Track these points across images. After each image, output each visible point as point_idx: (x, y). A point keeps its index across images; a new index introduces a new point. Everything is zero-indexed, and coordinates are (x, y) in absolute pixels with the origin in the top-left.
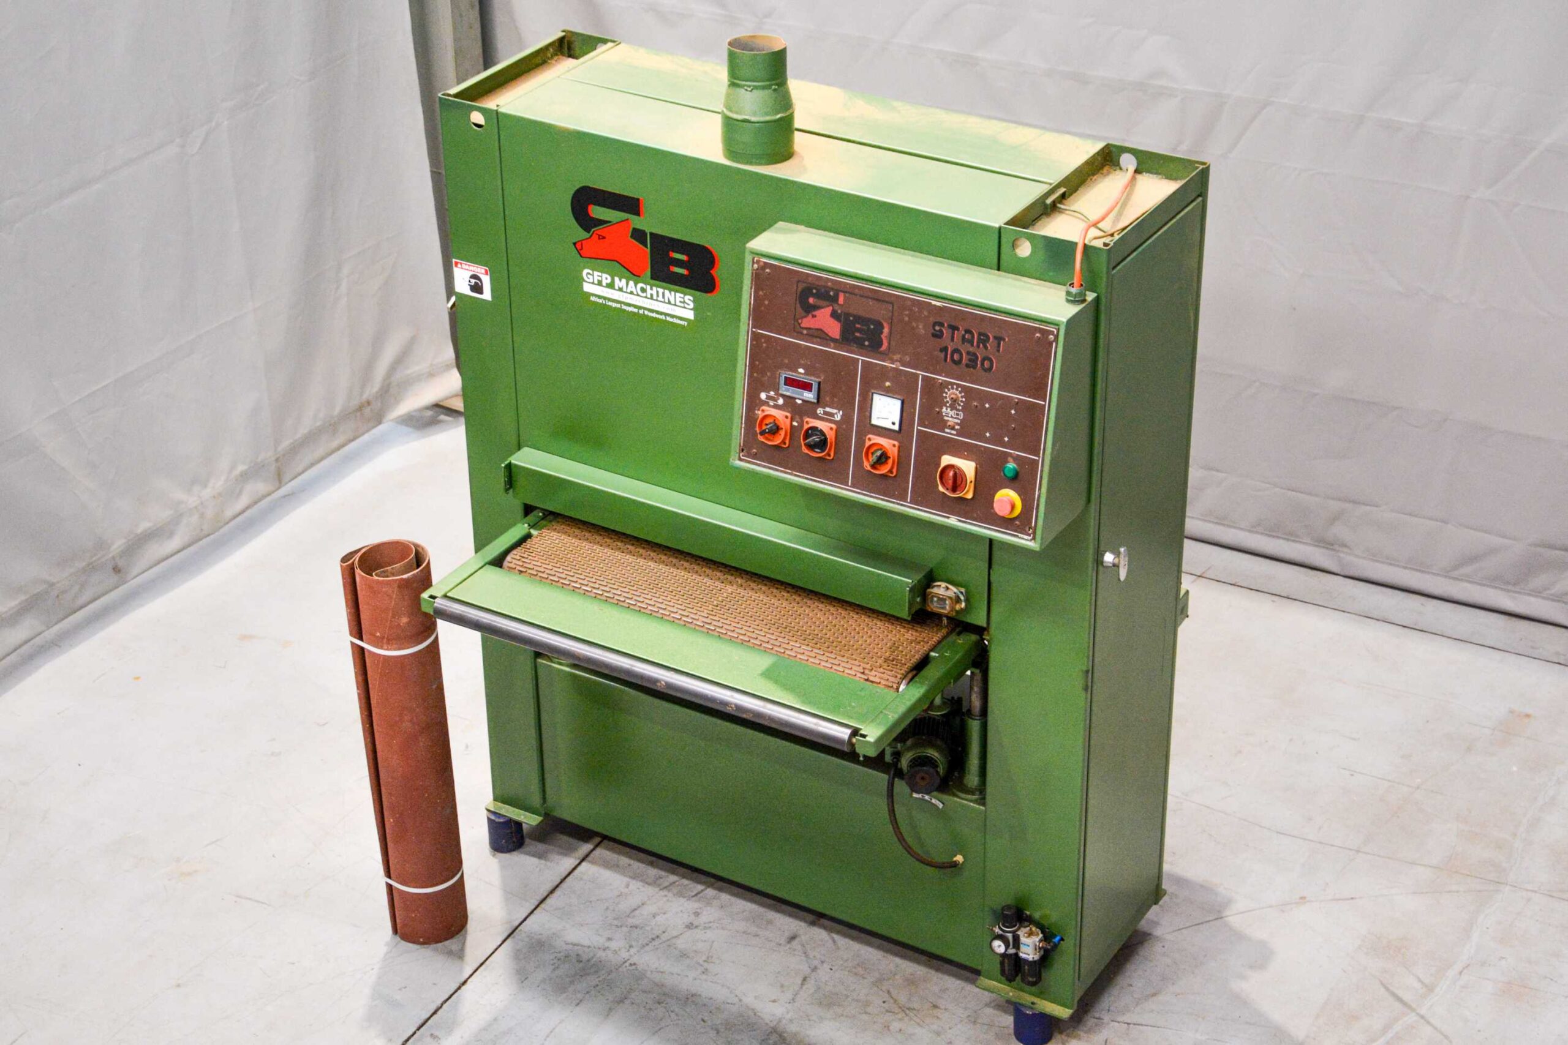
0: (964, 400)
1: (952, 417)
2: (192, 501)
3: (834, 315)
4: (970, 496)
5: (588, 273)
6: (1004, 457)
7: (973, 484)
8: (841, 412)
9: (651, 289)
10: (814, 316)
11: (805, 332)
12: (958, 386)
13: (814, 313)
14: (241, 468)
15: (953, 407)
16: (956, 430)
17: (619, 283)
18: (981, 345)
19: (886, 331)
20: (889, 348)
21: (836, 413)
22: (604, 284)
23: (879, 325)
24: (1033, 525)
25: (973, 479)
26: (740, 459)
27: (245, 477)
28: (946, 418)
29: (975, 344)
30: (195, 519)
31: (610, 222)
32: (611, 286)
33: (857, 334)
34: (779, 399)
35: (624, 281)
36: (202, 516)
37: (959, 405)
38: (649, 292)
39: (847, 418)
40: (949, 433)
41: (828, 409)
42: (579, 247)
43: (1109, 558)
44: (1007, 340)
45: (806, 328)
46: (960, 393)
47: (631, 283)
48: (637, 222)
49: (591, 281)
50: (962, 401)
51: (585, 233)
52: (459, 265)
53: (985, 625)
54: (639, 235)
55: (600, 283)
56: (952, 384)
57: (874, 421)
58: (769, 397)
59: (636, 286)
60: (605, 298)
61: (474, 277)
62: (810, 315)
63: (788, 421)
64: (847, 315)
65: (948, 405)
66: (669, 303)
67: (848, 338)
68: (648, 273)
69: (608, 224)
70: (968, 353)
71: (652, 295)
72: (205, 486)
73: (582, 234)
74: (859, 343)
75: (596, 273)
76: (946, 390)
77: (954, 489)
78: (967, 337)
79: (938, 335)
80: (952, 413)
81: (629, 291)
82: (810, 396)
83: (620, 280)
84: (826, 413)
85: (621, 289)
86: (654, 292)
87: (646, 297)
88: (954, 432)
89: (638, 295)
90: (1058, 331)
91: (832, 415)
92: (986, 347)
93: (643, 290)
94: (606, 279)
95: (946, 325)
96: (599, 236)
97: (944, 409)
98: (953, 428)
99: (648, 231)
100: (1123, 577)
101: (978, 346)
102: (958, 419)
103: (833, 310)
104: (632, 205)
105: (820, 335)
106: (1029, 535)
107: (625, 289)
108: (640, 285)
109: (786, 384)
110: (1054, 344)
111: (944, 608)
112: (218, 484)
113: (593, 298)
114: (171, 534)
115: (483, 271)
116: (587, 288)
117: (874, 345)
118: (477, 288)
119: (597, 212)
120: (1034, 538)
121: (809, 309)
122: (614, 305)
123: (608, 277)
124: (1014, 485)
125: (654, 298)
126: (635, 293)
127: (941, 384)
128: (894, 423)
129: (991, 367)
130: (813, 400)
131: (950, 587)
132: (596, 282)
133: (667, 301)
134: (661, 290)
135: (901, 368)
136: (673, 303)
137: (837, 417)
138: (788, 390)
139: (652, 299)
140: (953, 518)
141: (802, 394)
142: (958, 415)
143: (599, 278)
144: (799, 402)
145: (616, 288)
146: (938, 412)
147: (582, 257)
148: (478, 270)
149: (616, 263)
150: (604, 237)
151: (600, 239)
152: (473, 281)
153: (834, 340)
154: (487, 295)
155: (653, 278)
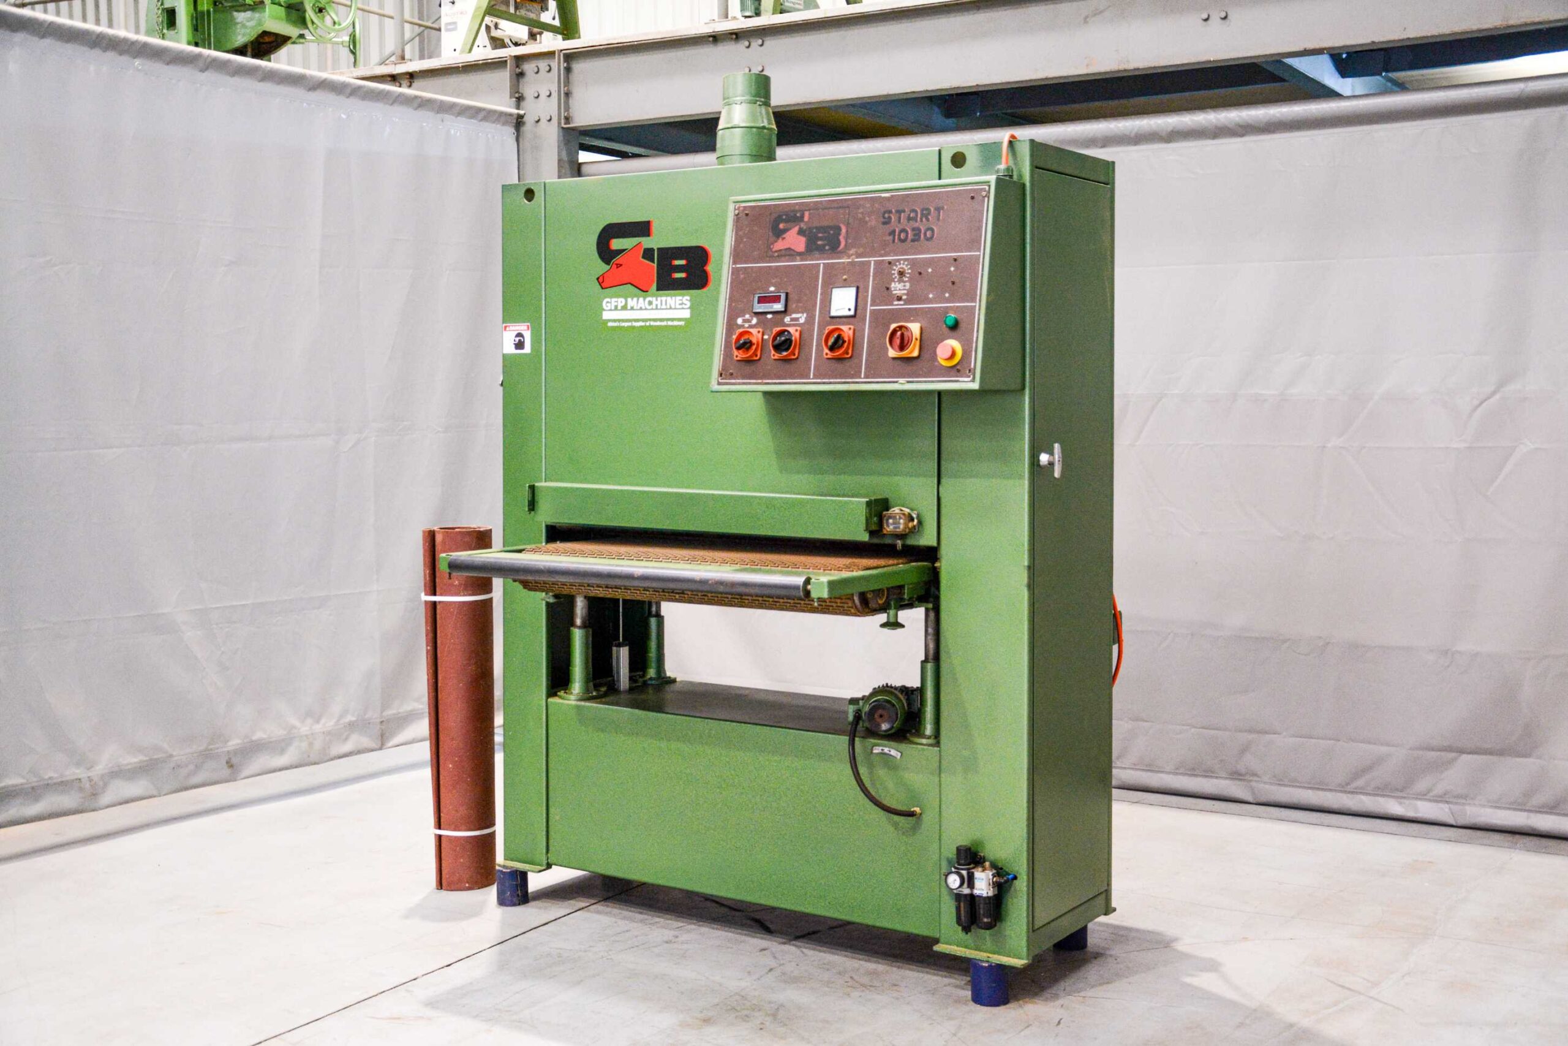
0: (910, 271)
1: (900, 290)
2: (304, 730)
3: (801, 232)
4: (915, 354)
5: (608, 302)
6: (946, 310)
7: (918, 342)
8: (805, 315)
9: (657, 300)
10: (784, 238)
11: (776, 254)
12: (905, 260)
13: (784, 236)
14: (351, 718)
15: (900, 281)
16: (904, 300)
17: (632, 302)
18: (924, 219)
19: (844, 230)
20: (846, 245)
21: (801, 317)
22: (619, 308)
23: (840, 229)
24: (972, 366)
25: (918, 338)
26: (719, 384)
27: (352, 726)
28: (894, 292)
29: (919, 219)
30: (304, 745)
31: (627, 249)
32: (624, 308)
33: (820, 243)
34: (752, 319)
35: (635, 299)
36: (311, 744)
37: (906, 277)
38: (655, 303)
39: (810, 320)
40: (897, 305)
41: (794, 316)
42: (601, 280)
43: (1044, 458)
44: (946, 207)
45: (776, 251)
46: (907, 266)
47: (641, 299)
48: (647, 242)
49: (609, 308)
50: (908, 273)
51: (606, 266)
52: (507, 329)
53: (935, 544)
54: (648, 254)
55: (616, 308)
56: (899, 260)
57: (833, 313)
58: (745, 321)
59: (644, 300)
60: (619, 321)
61: (519, 335)
62: (781, 239)
63: (760, 335)
64: (810, 229)
65: (896, 280)
66: (671, 308)
67: (811, 250)
68: (654, 286)
69: (626, 251)
70: (913, 229)
71: (657, 305)
72: (318, 721)
73: (603, 268)
74: (821, 249)
75: (614, 300)
76: (895, 268)
77: (902, 347)
78: (911, 216)
79: (887, 222)
80: (900, 286)
81: (639, 308)
82: (778, 307)
83: (632, 299)
84: (792, 320)
85: (632, 308)
86: (659, 302)
87: (652, 309)
88: (902, 302)
89: (646, 309)
90: (989, 186)
91: (797, 319)
92: (928, 220)
93: (650, 303)
94: (621, 302)
95: (893, 211)
96: (617, 264)
97: (893, 285)
98: (899, 299)
99: (655, 248)
100: (1057, 474)
101: (921, 220)
102: (904, 289)
103: (800, 228)
104: (643, 229)
105: (790, 253)
106: (969, 377)
107: (635, 308)
108: (648, 299)
109: (759, 303)
110: (986, 199)
111: (899, 528)
112: (328, 723)
113: (610, 324)
114: (282, 751)
115: (526, 328)
116: (606, 315)
117: (833, 247)
118: (520, 345)
119: (616, 244)
120: (973, 378)
121: (779, 234)
122: (626, 324)
123: (623, 300)
124: (954, 334)
125: (659, 307)
126: (644, 308)
127: (890, 263)
128: (849, 310)
129: (933, 235)
130: (783, 309)
131: (903, 509)
132: (613, 308)
133: (668, 307)
134: (664, 299)
135: (856, 260)
136: (673, 307)
137: (802, 321)
138: (760, 308)
139: (657, 309)
140: (901, 380)
141: (772, 307)
142: (905, 286)
143: (616, 304)
144: (769, 316)
145: (629, 308)
146: (888, 289)
147: (602, 288)
148: (522, 328)
149: (629, 285)
150: (621, 265)
151: (617, 267)
152: (517, 339)
153: (800, 254)
154: (527, 349)
155: (658, 289)
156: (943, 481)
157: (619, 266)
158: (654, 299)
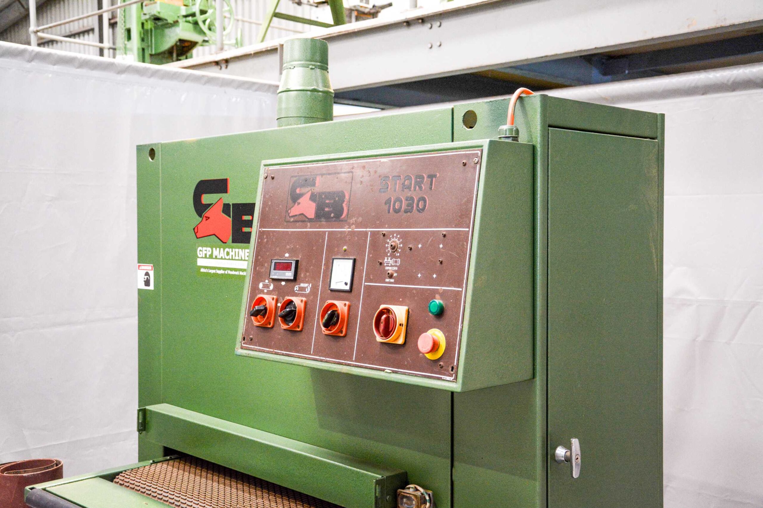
0: (401, 245)
1: (391, 266)
3: (312, 198)
4: (400, 341)
5: (200, 250)
6: (432, 294)
7: (404, 329)
8: (310, 285)
9: (232, 251)
10: (299, 204)
11: (292, 220)
12: (398, 233)
13: (299, 201)
15: (393, 256)
16: (395, 278)
17: (216, 252)
18: (417, 187)
19: (346, 199)
20: (348, 214)
21: (307, 287)
22: (208, 256)
23: (342, 195)
24: (455, 364)
25: (404, 322)
26: (242, 348)
28: (387, 268)
29: (412, 189)
31: (212, 204)
32: (211, 257)
33: (326, 210)
34: (269, 285)
35: (218, 249)
37: (398, 252)
38: (231, 253)
39: (314, 289)
40: (388, 283)
41: (302, 285)
42: (196, 231)
43: (561, 452)
44: (438, 175)
45: (293, 216)
46: (399, 240)
47: (222, 250)
48: (225, 198)
49: (201, 256)
50: (400, 248)
52: (140, 268)
54: (226, 208)
55: (206, 256)
56: (393, 233)
57: (333, 286)
58: (264, 286)
59: (224, 251)
60: (208, 268)
61: (147, 274)
62: (296, 204)
63: (274, 303)
64: (320, 194)
65: (389, 254)
66: (242, 260)
67: (320, 215)
68: (231, 238)
69: (212, 206)
70: (407, 199)
71: (232, 256)
73: (198, 220)
74: (328, 216)
75: (204, 248)
76: (388, 241)
77: (387, 333)
78: (406, 183)
79: (384, 190)
80: (391, 261)
81: (220, 257)
82: (289, 275)
83: (216, 250)
84: (300, 289)
85: (216, 257)
86: (233, 253)
87: (229, 259)
88: (392, 280)
89: (225, 259)
90: (481, 151)
91: (303, 289)
92: (420, 188)
93: (228, 254)
94: (209, 251)
95: (390, 178)
96: (206, 217)
97: (386, 260)
98: (391, 276)
99: (231, 204)
100: (576, 474)
101: (415, 190)
102: (395, 266)
103: (311, 193)
104: (223, 186)
105: (301, 219)
106: (452, 375)
107: (218, 257)
108: (226, 250)
109: (275, 269)
110: (478, 166)
113: (202, 270)
115: (150, 268)
116: (199, 262)
117: (337, 215)
118: (148, 282)
119: (207, 199)
120: (456, 378)
121: (296, 198)
122: (212, 271)
123: (209, 249)
124: (439, 323)
125: (234, 258)
126: (223, 258)
127: (384, 235)
128: (346, 284)
129: (425, 206)
130: (292, 278)
131: (419, 488)
132: (204, 256)
133: (240, 258)
134: (237, 250)
135: (355, 230)
136: (243, 259)
137: (308, 291)
138: (276, 274)
139: (232, 259)
140: (388, 369)
141: (284, 274)
142: (396, 262)
143: (205, 252)
144: (283, 283)
145: (214, 257)
146: (381, 264)
147: (197, 238)
149: (214, 236)
150: (209, 218)
151: (206, 220)
152: (146, 277)
153: (310, 220)
154: (152, 287)
155: (234, 241)
156: (456, 463)
157: (208, 218)
158: (231, 249)
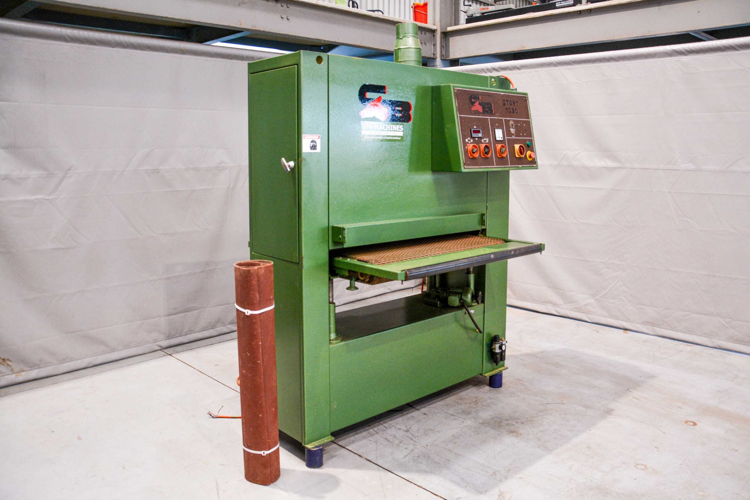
0: (514, 124)
1: (513, 131)
3: (480, 104)
8: (488, 139)
10: (475, 106)
12: (512, 120)
15: (512, 128)
18: (514, 105)
19: (493, 105)
20: (495, 113)
23: (491, 104)
24: (536, 161)
26: (465, 168)
33: (486, 109)
37: (514, 127)
39: (490, 141)
40: (513, 137)
41: (484, 139)
44: (519, 102)
45: (474, 111)
46: (513, 122)
48: (383, 97)
52: (306, 137)
56: (511, 120)
57: (497, 139)
58: (469, 140)
61: (312, 141)
62: (473, 106)
64: (483, 103)
67: (485, 112)
69: (373, 99)
70: (512, 108)
74: (487, 112)
76: (510, 123)
78: (510, 103)
79: (504, 104)
82: (480, 135)
90: (527, 96)
91: (485, 141)
95: (505, 100)
98: (513, 135)
103: (479, 102)
104: (382, 89)
105: (477, 113)
106: (535, 165)
109: (474, 133)
110: (527, 101)
115: (317, 137)
117: (491, 112)
118: (314, 147)
121: (473, 103)
124: (529, 149)
127: (508, 120)
128: (502, 138)
129: (518, 111)
130: (482, 136)
135: (498, 118)
137: (487, 141)
138: (474, 135)
140: (520, 166)
141: (478, 135)
144: (477, 139)
146: (510, 131)
148: (315, 137)
151: (369, 107)
152: (312, 144)
153: (481, 113)
154: (318, 150)
